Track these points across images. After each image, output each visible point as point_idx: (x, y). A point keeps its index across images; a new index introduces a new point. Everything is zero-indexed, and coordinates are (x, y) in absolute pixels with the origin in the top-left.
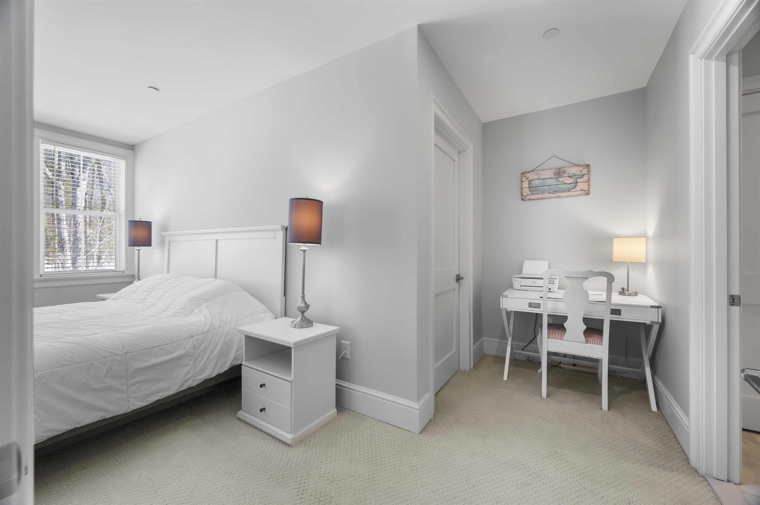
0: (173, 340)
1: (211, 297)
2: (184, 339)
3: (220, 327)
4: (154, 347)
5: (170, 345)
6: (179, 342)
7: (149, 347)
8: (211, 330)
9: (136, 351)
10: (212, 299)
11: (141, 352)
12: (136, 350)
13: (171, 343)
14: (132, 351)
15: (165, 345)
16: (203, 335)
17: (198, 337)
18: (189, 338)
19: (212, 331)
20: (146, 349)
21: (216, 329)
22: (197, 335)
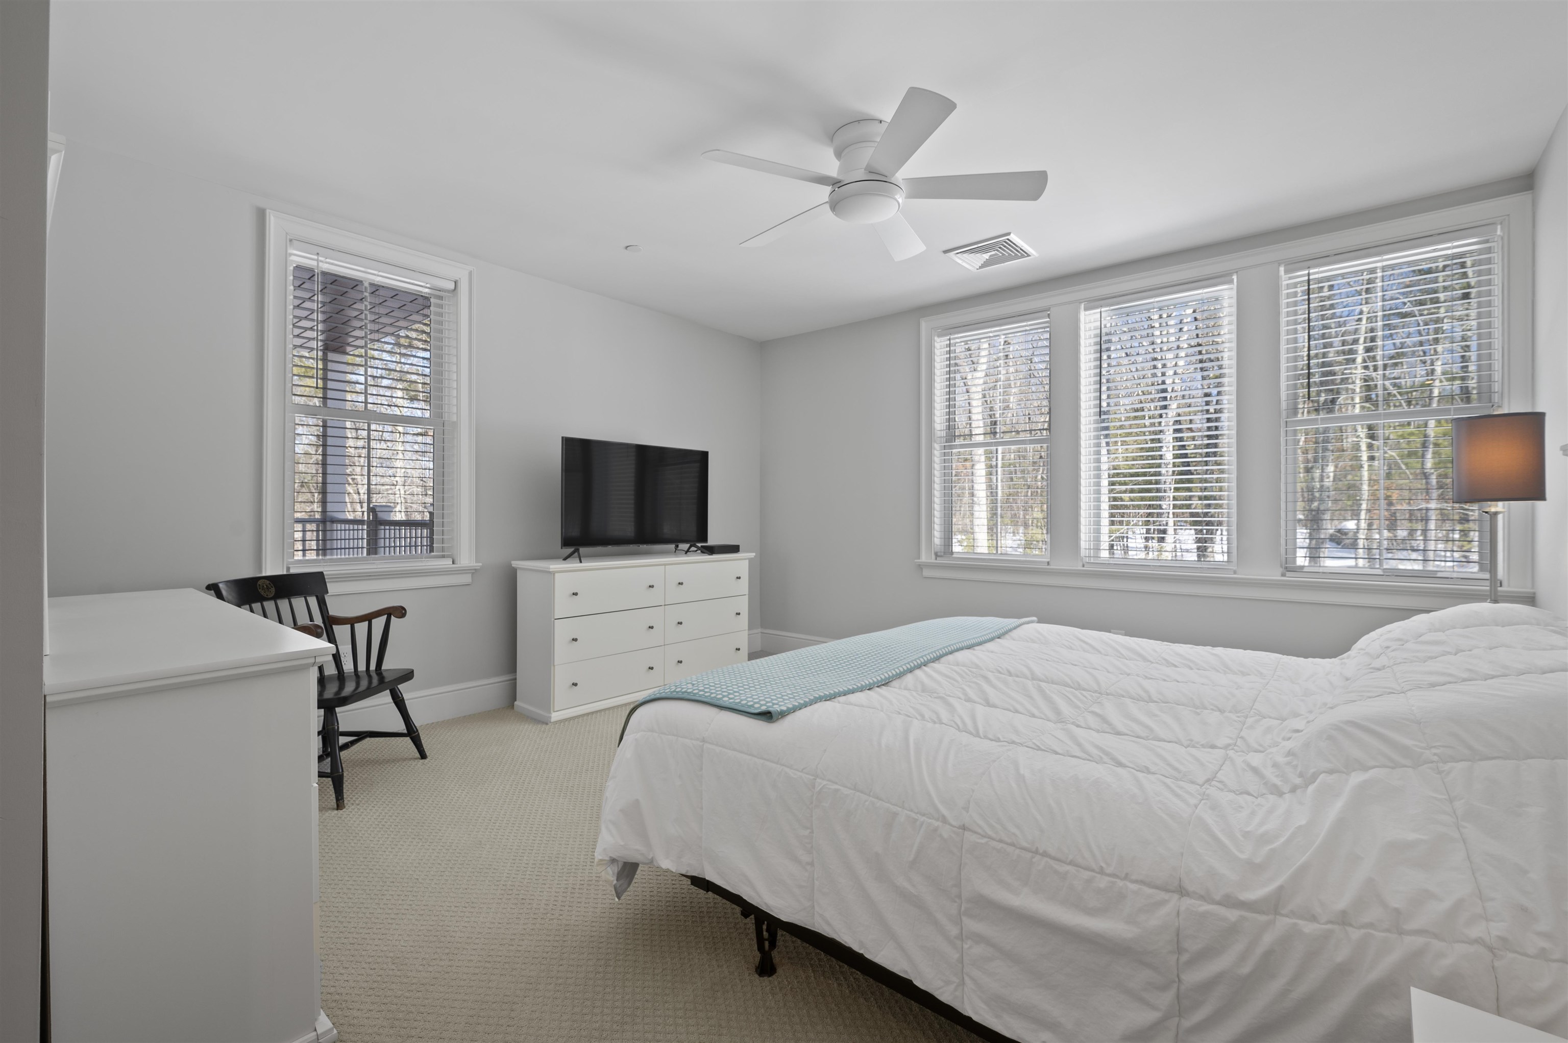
0: (1104, 865)
1: (1434, 747)
2: (1142, 882)
3: (1344, 919)
4: (1036, 852)
5: (1086, 874)
6: (1120, 883)
7: (1025, 844)
8: (1284, 912)
9: (989, 838)
10: (1436, 758)
11: (1000, 846)
12: (990, 833)
13: (1093, 871)
14: (979, 831)
15: (1071, 863)
16: (1233, 915)
17: (1206, 907)
18: (1167, 891)
19: (1287, 916)
20: (1013, 845)
21: (1313, 918)
22: (1202, 898)
